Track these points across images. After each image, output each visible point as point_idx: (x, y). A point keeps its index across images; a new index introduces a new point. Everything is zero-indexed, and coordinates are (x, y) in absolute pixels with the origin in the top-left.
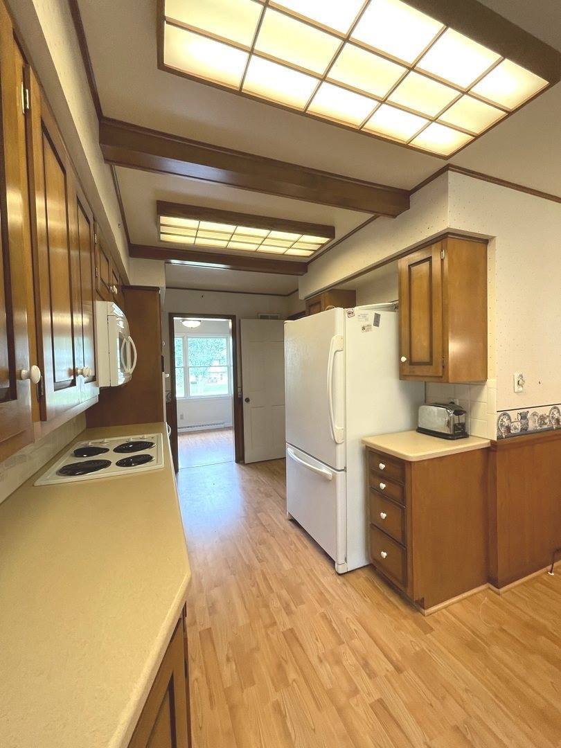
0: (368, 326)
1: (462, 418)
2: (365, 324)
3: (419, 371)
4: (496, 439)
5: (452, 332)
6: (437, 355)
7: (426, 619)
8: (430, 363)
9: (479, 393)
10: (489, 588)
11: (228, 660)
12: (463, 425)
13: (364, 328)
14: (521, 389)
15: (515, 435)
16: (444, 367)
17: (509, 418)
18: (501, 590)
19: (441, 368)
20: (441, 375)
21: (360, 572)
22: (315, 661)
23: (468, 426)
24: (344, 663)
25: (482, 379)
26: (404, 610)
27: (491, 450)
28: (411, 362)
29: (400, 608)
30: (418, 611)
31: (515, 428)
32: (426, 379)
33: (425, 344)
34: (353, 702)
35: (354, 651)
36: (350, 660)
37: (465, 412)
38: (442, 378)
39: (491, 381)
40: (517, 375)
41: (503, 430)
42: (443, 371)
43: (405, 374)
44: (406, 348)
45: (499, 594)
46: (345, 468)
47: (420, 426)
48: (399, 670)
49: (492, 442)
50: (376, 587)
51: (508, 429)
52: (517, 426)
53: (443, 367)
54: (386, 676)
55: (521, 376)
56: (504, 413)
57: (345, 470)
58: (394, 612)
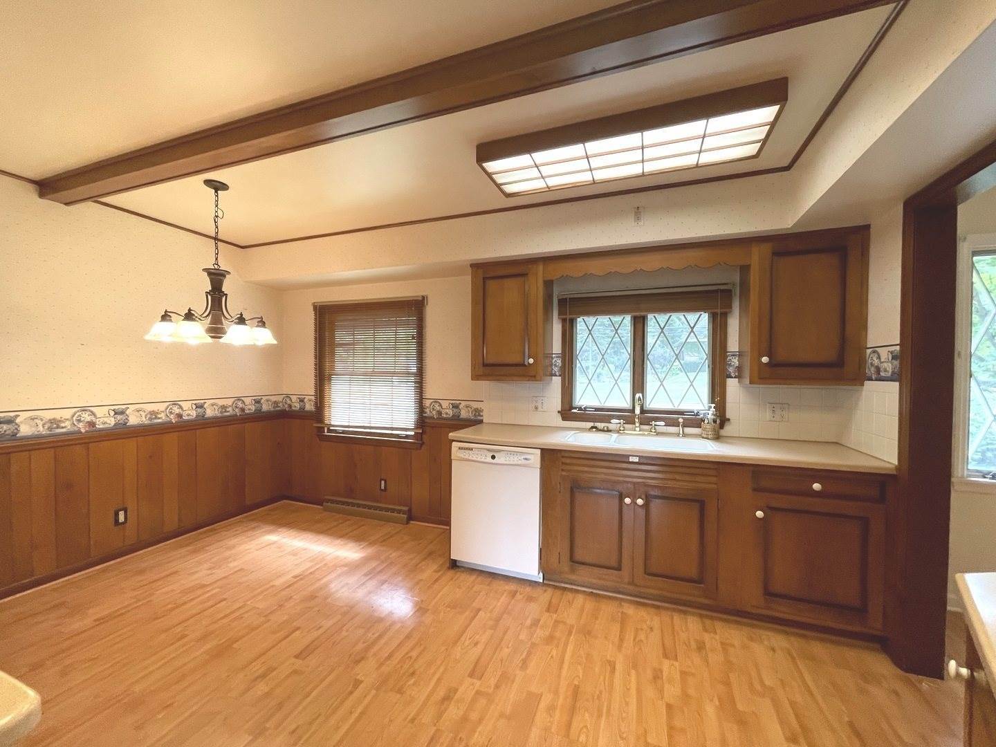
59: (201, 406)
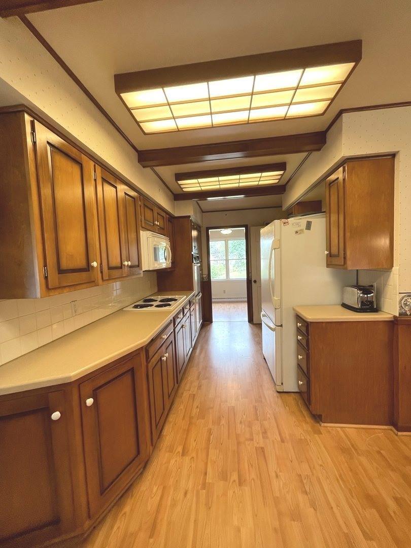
0: (301, 230)
1: (370, 297)
2: (298, 229)
4: (397, 315)
6: (341, 250)
7: (320, 427)
9: (389, 276)
10: (391, 430)
11: (197, 407)
12: (372, 302)
13: (297, 232)
16: (345, 258)
18: (400, 433)
19: (343, 260)
21: (292, 394)
22: (238, 421)
24: (253, 428)
25: (389, 267)
26: (308, 419)
27: (393, 323)
29: (306, 417)
30: (318, 422)
33: (336, 242)
34: (247, 443)
35: (262, 426)
36: (256, 427)
39: (395, 269)
41: (407, 308)
44: (328, 245)
45: (397, 435)
47: (343, 302)
48: (283, 441)
49: (395, 317)
50: (298, 405)
54: (273, 441)
58: (301, 418)
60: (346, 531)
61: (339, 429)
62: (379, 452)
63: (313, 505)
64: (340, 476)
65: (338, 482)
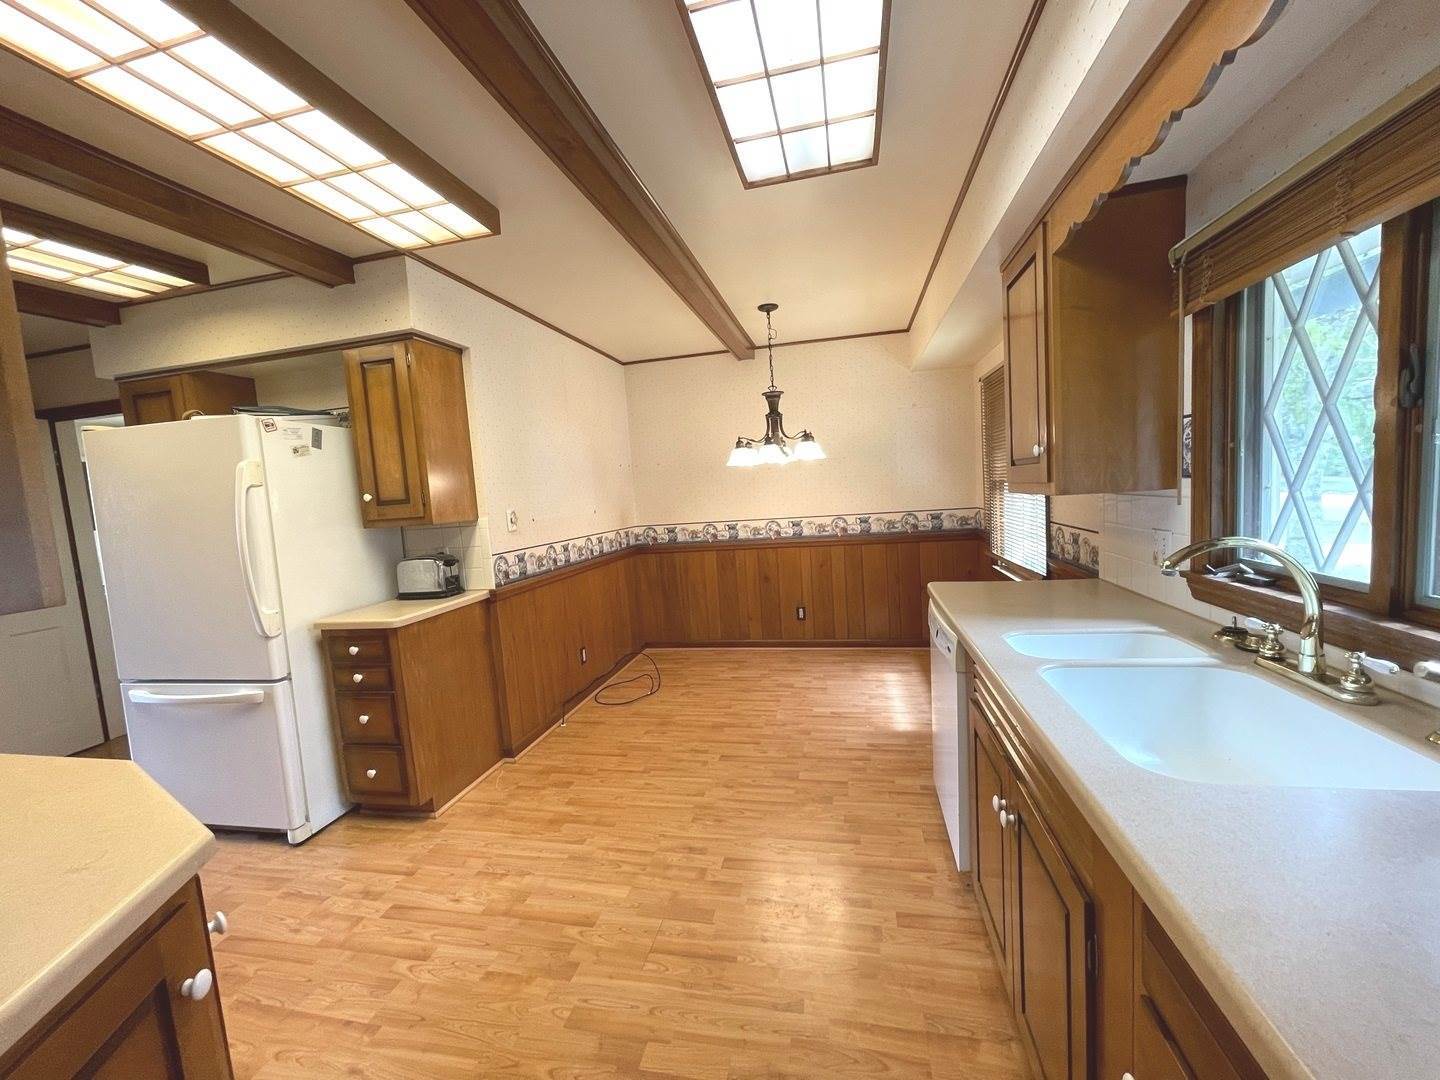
0: (303, 447)
1: (455, 570)
2: (297, 443)
3: (391, 512)
4: (494, 588)
5: (431, 462)
6: (414, 491)
7: (437, 820)
8: (407, 500)
9: (471, 535)
12: (457, 578)
13: (296, 451)
14: (515, 527)
15: (514, 581)
16: (426, 503)
17: (506, 562)
18: (518, 758)
19: (421, 508)
20: (422, 515)
21: (333, 827)
23: (463, 580)
25: (471, 519)
27: (490, 602)
28: (379, 501)
31: (514, 573)
32: (402, 523)
33: (397, 476)
34: (357, 931)
37: (458, 561)
38: (424, 519)
39: (483, 521)
40: (509, 512)
41: (501, 576)
42: (425, 512)
43: (372, 518)
44: (368, 481)
45: (515, 763)
46: (289, 674)
47: (401, 591)
48: (410, 873)
49: (491, 591)
51: (507, 574)
52: (515, 571)
53: (424, 505)
54: (397, 887)
55: (514, 512)
56: (501, 557)
57: (288, 678)
59: (866, 521)
60: (566, 856)
61: (459, 803)
62: (519, 787)
63: (522, 874)
64: (513, 832)
65: (518, 838)
